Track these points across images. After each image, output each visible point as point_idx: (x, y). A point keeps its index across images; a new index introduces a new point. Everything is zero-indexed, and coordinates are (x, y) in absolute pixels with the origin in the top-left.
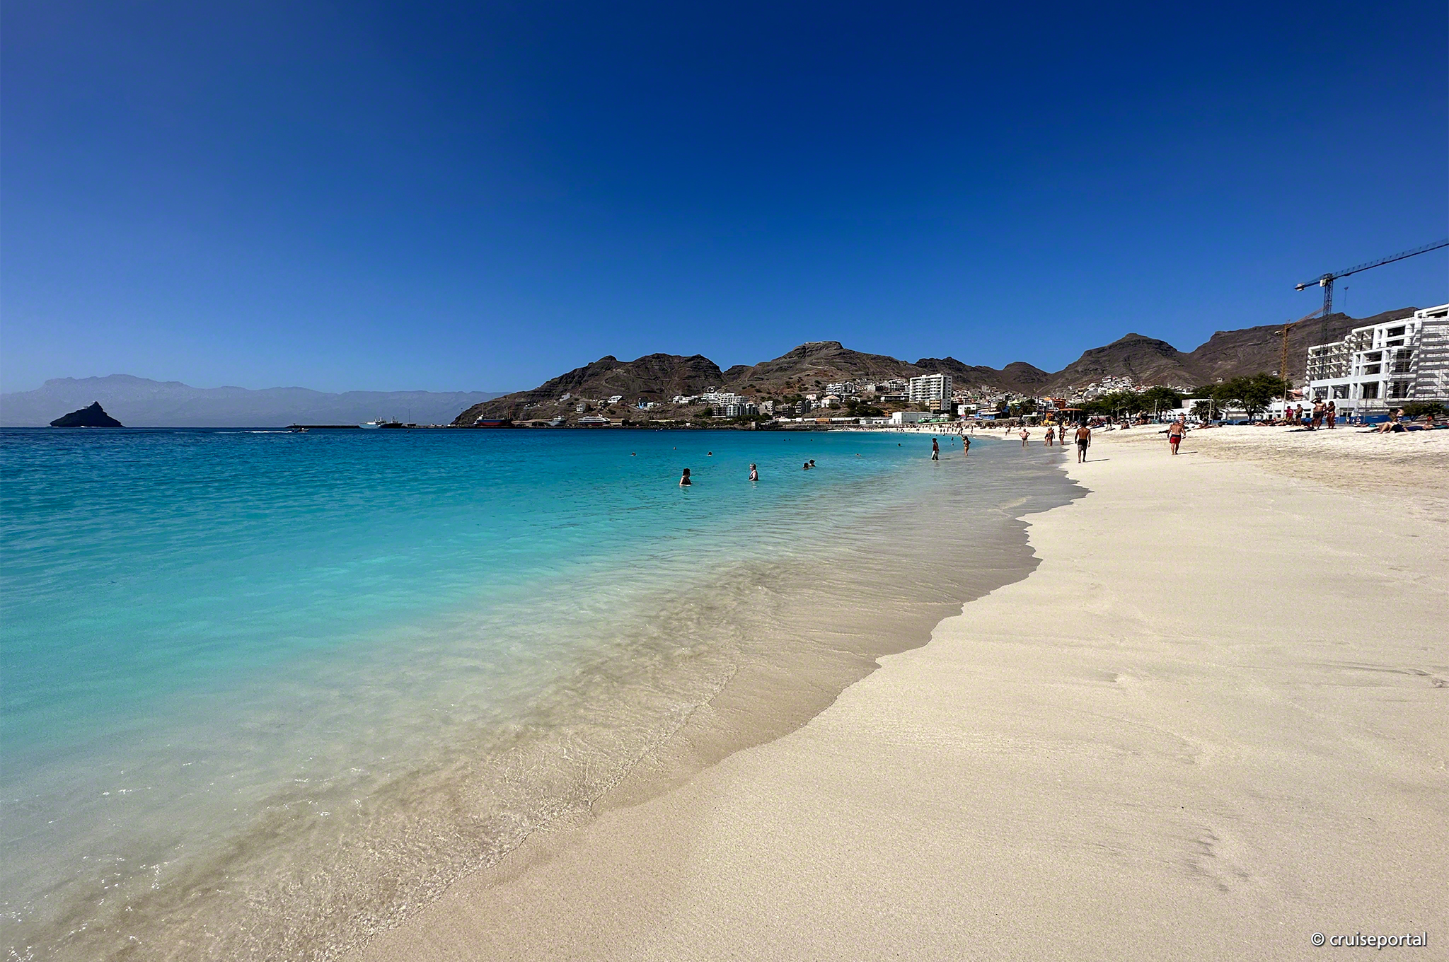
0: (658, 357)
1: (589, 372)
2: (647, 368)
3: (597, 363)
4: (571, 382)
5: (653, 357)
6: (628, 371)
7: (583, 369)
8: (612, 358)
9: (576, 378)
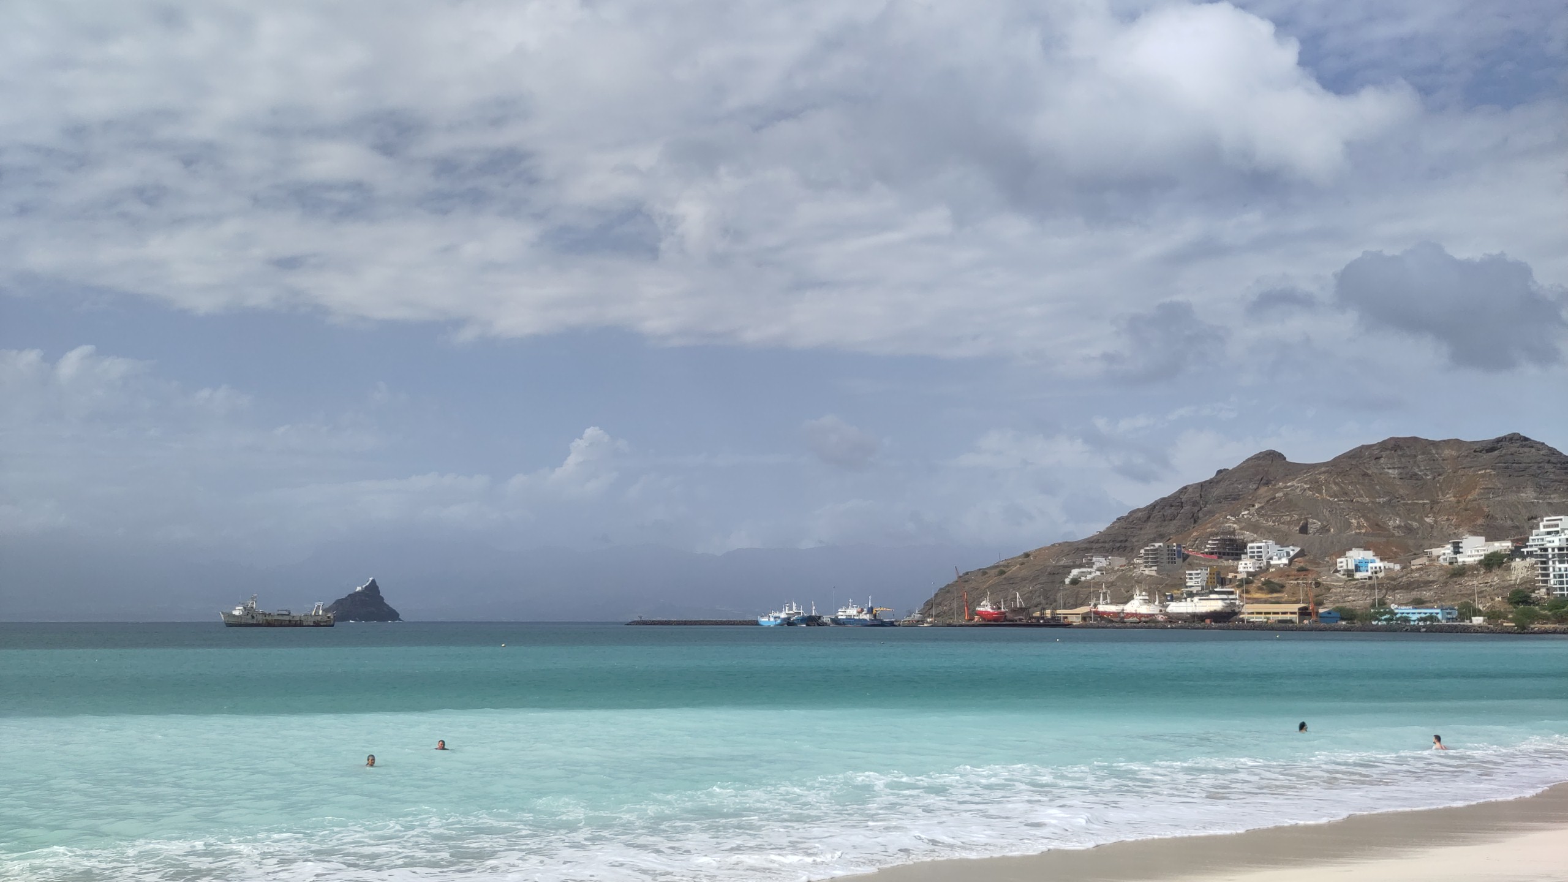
0: (1396, 446)
1: (1217, 492)
2: (1365, 475)
3: (1235, 470)
4: (1173, 518)
5: (1384, 445)
6: (1316, 486)
7: (1202, 485)
8: (1274, 457)
9: (1187, 508)
